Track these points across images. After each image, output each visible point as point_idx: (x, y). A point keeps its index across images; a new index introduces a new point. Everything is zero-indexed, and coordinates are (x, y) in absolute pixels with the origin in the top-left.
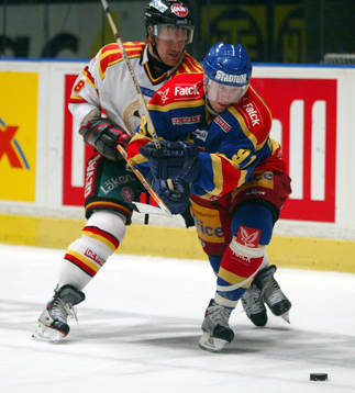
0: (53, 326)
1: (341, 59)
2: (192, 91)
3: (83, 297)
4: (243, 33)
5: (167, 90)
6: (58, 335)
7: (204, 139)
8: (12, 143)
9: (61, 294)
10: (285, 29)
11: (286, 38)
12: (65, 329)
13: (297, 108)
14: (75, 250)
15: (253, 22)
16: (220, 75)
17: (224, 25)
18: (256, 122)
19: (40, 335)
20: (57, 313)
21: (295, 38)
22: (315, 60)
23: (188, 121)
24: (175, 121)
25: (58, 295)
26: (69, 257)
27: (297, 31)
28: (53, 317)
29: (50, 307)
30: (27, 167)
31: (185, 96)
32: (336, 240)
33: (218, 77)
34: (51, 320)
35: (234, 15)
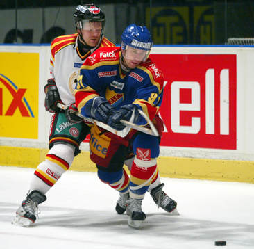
0: (25, 216)
1: (239, 41)
2: (111, 55)
3: (45, 198)
4: (174, 25)
5: (95, 55)
6: (28, 222)
7: (122, 89)
8: (22, 100)
9: (32, 197)
10: (201, 22)
11: (202, 28)
12: (33, 218)
13: (210, 74)
14: (41, 169)
15: (180, 17)
16: (134, 42)
17: (161, 20)
18: (158, 75)
19: (17, 222)
20: (28, 208)
21: (208, 28)
22: (221, 42)
23: (108, 74)
24: (100, 75)
25: (29, 197)
26: (37, 174)
27: (209, 23)
28: (25, 211)
29: (24, 204)
30: (33, 116)
31: (107, 58)
32: (238, 161)
33: (133, 44)
34: (24, 213)
35: (168, 13)
